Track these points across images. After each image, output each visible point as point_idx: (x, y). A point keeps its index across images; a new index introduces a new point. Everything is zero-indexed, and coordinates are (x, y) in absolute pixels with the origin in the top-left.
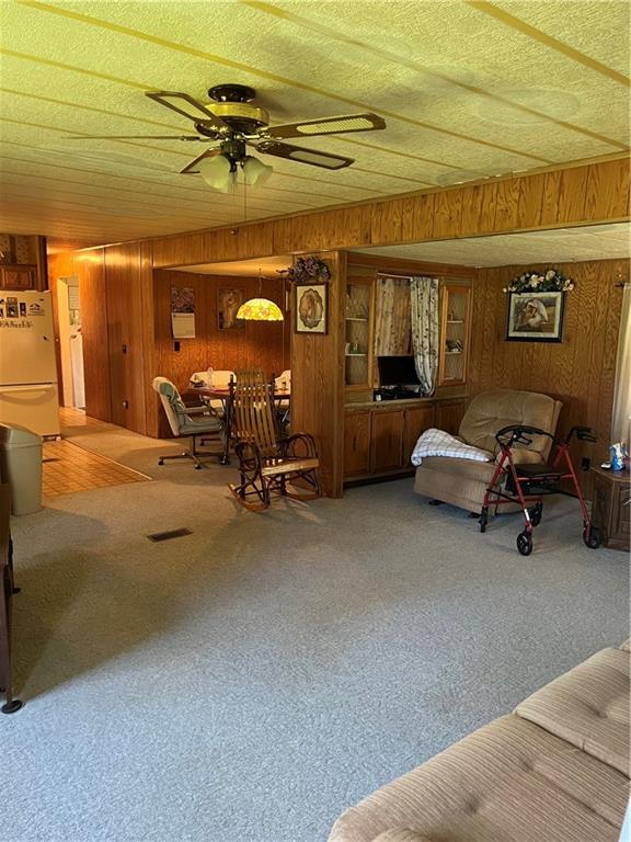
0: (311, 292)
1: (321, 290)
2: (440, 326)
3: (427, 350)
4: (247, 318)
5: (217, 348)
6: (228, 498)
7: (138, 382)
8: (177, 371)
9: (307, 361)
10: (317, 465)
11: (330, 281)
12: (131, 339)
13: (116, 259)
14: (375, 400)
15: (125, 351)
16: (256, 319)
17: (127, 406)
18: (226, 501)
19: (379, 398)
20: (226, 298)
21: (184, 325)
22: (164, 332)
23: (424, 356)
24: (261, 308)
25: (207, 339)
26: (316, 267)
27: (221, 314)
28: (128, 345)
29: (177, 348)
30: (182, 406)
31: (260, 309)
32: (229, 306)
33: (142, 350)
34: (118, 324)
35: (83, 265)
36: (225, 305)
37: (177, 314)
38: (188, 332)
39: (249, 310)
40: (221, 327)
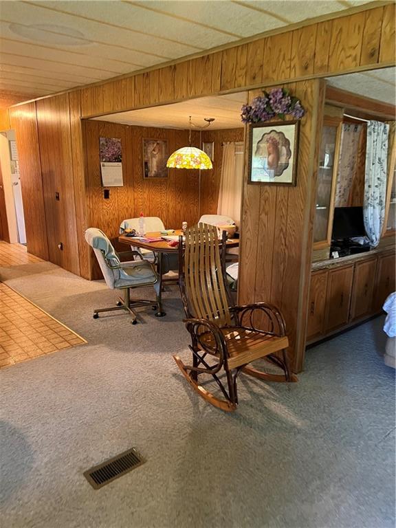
0: (273, 134)
1: (289, 131)
2: (388, 175)
3: (378, 201)
4: (178, 167)
5: (143, 196)
6: (175, 375)
7: (71, 227)
8: (107, 217)
9: (263, 216)
10: (287, 345)
11: (303, 119)
12: (63, 187)
13: (46, 116)
14: (331, 257)
15: (58, 198)
16: (187, 168)
17: (61, 247)
18: (173, 380)
19: (336, 255)
20: (151, 148)
21: (112, 174)
22: (94, 182)
23: (374, 208)
24: (192, 157)
25: (134, 187)
26: (287, 101)
27: (146, 163)
28: (60, 191)
29: (107, 195)
30: (116, 260)
31: (190, 158)
32: (153, 156)
33: (74, 198)
34: (51, 172)
35: (17, 120)
36: (149, 155)
37: (105, 163)
38: (116, 181)
39: (180, 158)
40: (147, 176)
